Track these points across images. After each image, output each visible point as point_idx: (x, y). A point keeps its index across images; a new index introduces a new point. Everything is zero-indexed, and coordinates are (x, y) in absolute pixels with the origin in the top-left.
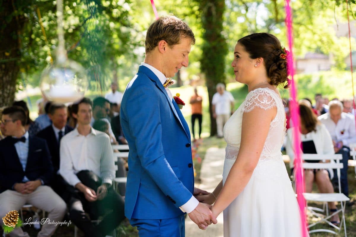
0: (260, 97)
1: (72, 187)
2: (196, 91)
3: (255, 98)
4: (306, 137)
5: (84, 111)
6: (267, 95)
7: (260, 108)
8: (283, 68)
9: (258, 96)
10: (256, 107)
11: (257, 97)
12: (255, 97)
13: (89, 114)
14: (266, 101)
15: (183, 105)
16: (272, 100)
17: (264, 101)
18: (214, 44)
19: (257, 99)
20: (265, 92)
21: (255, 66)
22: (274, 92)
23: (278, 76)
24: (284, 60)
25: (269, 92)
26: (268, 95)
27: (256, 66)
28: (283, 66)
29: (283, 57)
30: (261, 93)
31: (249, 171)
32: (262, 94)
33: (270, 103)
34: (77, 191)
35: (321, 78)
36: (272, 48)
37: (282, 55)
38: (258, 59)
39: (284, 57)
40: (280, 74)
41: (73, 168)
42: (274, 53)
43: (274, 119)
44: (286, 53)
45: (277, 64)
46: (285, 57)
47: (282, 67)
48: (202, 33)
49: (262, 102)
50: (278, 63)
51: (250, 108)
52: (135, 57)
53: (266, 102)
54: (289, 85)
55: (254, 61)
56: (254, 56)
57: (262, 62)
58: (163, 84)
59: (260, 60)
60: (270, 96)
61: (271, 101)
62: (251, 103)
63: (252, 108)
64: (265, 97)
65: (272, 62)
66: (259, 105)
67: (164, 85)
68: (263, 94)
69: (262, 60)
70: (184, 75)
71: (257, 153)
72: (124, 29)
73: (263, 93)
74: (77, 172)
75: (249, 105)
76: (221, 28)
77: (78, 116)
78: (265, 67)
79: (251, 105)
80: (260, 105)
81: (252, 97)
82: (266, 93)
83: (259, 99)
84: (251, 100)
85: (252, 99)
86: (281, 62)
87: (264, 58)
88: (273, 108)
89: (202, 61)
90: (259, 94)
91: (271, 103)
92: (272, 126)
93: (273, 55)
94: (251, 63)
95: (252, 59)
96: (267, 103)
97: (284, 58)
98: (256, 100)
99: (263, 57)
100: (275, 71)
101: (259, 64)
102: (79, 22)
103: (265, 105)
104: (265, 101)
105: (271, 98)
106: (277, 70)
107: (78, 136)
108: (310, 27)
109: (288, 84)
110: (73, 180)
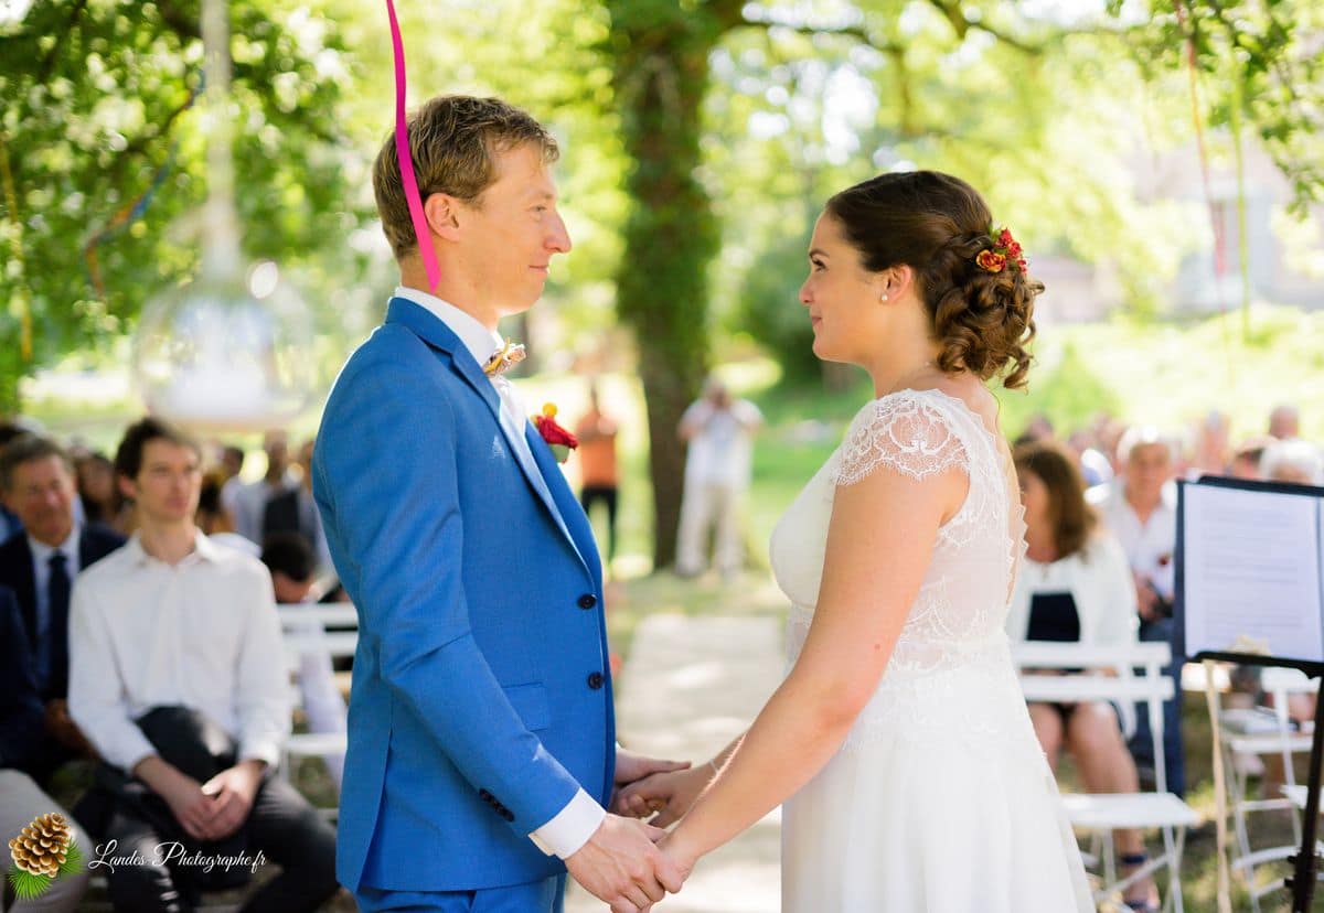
0: (901, 427)
1: (118, 772)
2: (594, 396)
3: (882, 432)
4: (1045, 576)
5: (163, 470)
6: (927, 422)
7: (895, 469)
8: (991, 307)
9: (893, 422)
10: (881, 466)
11: (888, 428)
12: (881, 426)
13: (183, 484)
14: (924, 445)
15: (570, 446)
16: (949, 439)
17: (915, 443)
18: (668, 214)
19: (888, 433)
20: (920, 410)
21: (881, 301)
22: (963, 405)
23: (970, 339)
24: (991, 274)
25: (937, 408)
26: (932, 419)
27: (885, 298)
28: (987, 297)
29: (990, 265)
30: (905, 410)
31: (841, 717)
32: (909, 415)
33: (938, 454)
34: (136, 788)
35: (1069, 352)
36: (949, 228)
37: (987, 258)
38: (891, 270)
39: (992, 262)
40: (976, 331)
41: (125, 694)
42: (954, 250)
43: (959, 515)
44: (1004, 245)
45: (963, 291)
46: (997, 263)
47: (984, 301)
48: (624, 173)
49: (905, 449)
50: (968, 289)
51: (858, 470)
52: (362, 262)
53: (924, 451)
54: (1021, 374)
55: (879, 280)
56: (878, 261)
57: (906, 284)
58: (481, 365)
59: (901, 275)
60: (942, 424)
61: (944, 444)
62: (863, 448)
63: (867, 469)
64: (921, 427)
65: (947, 284)
66: (893, 458)
67: (486, 370)
68: (914, 417)
69: (907, 273)
70: (549, 332)
71: (877, 647)
72: (318, 154)
73: (915, 411)
74: (140, 711)
75: (855, 458)
76: (693, 154)
77: (139, 489)
78: (922, 304)
79: (863, 459)
80: (898, 459)
81: (869, 427)
82: (925, 413)
83: (895, 435)
84: (863, 438)
85: (871, 433)
86: (979, 282)
87: (916, 265)
88: (947, 471)
89: (623, 281)
90: (901, 415)
91: (944, 453)
92: (951, 540)
93: (950, 254)
94: (866, 286)
95: (869, 273)
96: (926, 452)
97: (996, 269)
98: (885, 439)
99: (911, 264)
100: (959, 318)
101: (898, 291)
102: (144, 121)
103: (916, 461)
104: (919, 445)
105: (945, 432)
106: (964, 313)
107: (142, 565)
108: (1033, 158)
109: (1019, 371)
110: (125, 746)
